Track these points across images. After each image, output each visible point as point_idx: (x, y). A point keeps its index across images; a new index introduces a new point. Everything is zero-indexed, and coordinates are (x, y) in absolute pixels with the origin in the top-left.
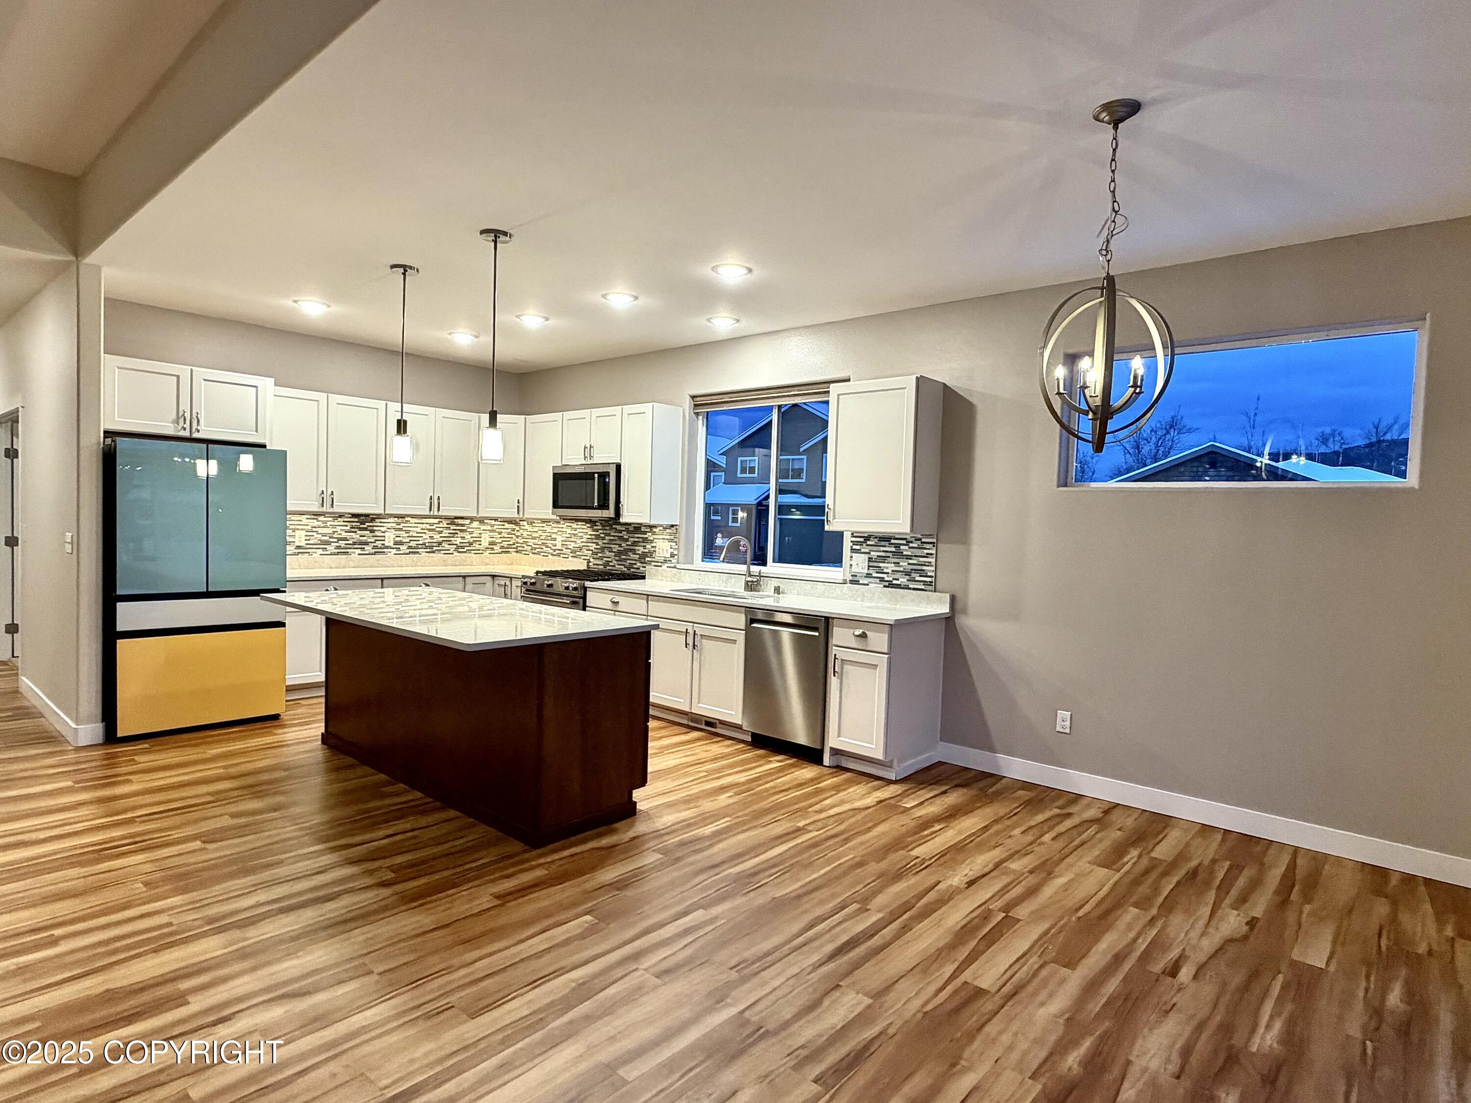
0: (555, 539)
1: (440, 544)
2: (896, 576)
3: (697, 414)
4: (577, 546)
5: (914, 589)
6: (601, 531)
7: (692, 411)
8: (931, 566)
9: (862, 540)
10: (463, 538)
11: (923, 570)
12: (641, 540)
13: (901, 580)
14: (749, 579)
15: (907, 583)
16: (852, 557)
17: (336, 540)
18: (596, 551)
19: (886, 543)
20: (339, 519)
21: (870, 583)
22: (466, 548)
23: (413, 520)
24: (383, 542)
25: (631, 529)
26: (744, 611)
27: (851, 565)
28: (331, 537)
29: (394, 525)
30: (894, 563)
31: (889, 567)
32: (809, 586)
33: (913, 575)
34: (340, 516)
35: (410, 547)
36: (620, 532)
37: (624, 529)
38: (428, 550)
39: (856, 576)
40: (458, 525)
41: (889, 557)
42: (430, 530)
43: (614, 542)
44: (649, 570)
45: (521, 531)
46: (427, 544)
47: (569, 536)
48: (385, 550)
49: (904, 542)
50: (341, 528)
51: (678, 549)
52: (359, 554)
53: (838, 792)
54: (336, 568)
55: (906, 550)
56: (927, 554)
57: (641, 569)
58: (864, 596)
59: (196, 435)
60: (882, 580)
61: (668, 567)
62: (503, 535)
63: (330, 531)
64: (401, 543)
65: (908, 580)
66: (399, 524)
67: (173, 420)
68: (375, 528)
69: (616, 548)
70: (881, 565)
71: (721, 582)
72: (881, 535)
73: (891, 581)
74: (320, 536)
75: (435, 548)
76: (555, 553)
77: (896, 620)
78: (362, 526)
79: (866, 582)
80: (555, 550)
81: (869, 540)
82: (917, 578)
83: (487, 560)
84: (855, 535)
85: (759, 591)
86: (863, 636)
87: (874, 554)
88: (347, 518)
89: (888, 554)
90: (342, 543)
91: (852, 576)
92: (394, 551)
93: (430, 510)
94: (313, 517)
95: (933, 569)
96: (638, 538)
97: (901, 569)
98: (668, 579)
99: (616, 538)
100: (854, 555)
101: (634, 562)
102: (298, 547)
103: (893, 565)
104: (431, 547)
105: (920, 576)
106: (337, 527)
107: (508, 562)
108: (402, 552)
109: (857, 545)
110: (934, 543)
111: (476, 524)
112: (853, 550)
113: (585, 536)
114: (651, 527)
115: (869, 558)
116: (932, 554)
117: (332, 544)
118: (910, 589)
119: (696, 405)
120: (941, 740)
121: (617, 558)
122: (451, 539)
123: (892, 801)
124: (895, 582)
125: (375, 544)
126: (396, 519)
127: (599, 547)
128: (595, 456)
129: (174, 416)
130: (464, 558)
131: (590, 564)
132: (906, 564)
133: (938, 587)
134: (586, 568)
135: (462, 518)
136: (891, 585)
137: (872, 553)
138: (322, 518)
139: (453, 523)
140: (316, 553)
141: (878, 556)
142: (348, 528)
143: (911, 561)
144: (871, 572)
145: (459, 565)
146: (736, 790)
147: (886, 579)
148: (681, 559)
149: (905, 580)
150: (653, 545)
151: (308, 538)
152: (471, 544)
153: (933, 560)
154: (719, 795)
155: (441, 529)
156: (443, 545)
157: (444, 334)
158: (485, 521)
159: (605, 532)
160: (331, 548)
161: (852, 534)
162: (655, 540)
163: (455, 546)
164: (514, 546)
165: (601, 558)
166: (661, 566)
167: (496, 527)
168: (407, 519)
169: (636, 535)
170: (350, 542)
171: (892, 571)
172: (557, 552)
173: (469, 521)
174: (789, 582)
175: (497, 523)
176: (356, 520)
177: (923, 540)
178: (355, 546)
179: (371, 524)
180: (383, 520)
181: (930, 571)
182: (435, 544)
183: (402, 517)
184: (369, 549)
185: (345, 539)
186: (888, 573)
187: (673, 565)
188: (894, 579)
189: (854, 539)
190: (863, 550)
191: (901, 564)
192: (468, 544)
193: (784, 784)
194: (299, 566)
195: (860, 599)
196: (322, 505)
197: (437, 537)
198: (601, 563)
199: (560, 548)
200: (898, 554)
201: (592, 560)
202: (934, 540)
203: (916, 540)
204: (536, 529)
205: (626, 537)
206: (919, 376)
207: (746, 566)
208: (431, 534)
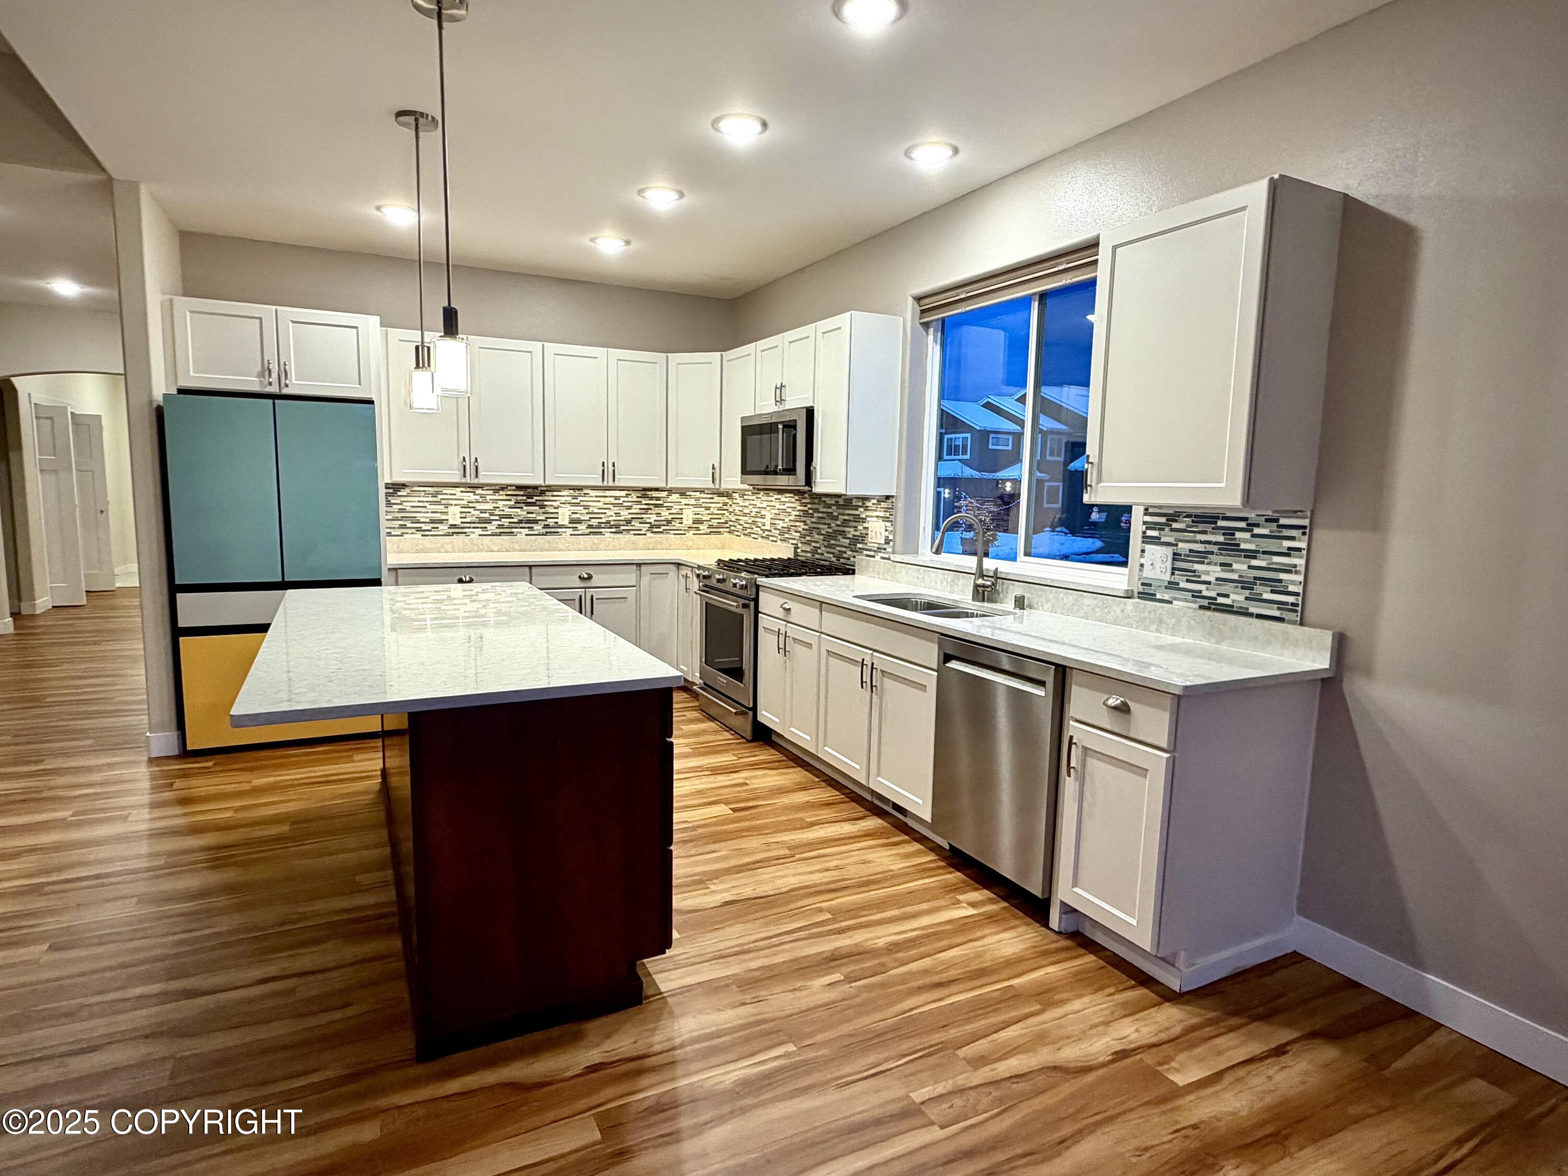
0: (763, 517)
1: (628, 522)
2: (1225, 589)
3: (926, 325)
4: (785, 525)
5: (1259, 616)
6: (809, 506)
7: (917, 321)
8: (1297, 572)
9: (1163, 520)
10: (658, 514)
11: (1280, 581)
12: (851, 518)
13: (1232, 596)
14: (980, 581)
15: (1245, 604)
16: (1143, 551)
17: (497, 518)
18: (804, 532)
19: (1209, 527)
20: (501, 492)
21: (1176, 599)
22: (663, 528)
23: (592, 493)
24: (556, 520)
25: (841, 502)
26: (936, 640)
27: (1142, 565)
28: (491, 515)
29: (570, 498)
30: (1222, 565)
31: (1211, 572)
32: (1071, 598)
33: (1258, 589)
34: (502, 489)
35: (590, 527)
36: (829, 506)
37: (833, 502)
38: (614, 530)
39: (1150, 585)
40: (652, 498)
41: (1212, 553)
42: (614, 505)
43: (823, 521)
44: (860, 561)
45: (734, 506)
46: (612, 523)
47: (777, 512)
48: (559, 530)
49: (1243, 525)
50: (504, 504)
51: (894, 532)
52: (527, 535)
53: (1047, 1006)
54: (498, 551)
55: (1246, 541)
56: (1289, 549)
57: (852, 559)
58: (1161, 621)
59: (286, 391)
60: (1197, 595)
61: (882, 558)
62: (712, 510)
63: (489, 506)
64: (579, 521)
65: (1247, 598)
66: (575, 498)
67: (258, 373)
68: (546, 503)
69: (825, 529)
70: (1197, 567)
71: (945, 583)
72: (1199, 511)
73: (1215, 599)
74: (478, 512)
75: (622, 528)
76: (764, 535)
77: (1187, 687)
78: (529, 500)
79: (1166, 597)
80: (764, 531)
81: (1176, 521)
82: (1267, 596)
83: (690, 543)
84: (1150, 510)
85: (996, 602)
86: (1123, 709)
87: (1184, 547)
88: (510, 490)
89: (1210, 548)
90: (505, 522)
91: (1143, 584)
92: (570, 531)
93: (603, 480)
94: (468, 490)
95: (1300, 578)
96: (849, 515)
97: (1235, 576)
98: (881, 576)
99: (825, 515)
100: (1148, 547)
101: (843, 549)
102: (453, 526)
103: (1218, 568)
104: (617, 526)
105: (1272, 592)
106: (499, 502)
107: (719, 545)
108: (580, 532)
109: (1154, 529)
110: (1304, 527)
111: (675, 497)
112: (1146, 539)
113: (793, 513)
114: (865, 499)
115: (1175, 554)
116: (1299, 550)
117: (494, 523)
118: (1251, 615)
119: (923, 312)
120: (1301, 911)
121: (826, 543)
122: (643, 516)
123: (1148, 1058)
124: (1221, 600)
125: (546, 523)
126: (572, 491)
127: (806, 527)
128: (787, 399)
129: (259, 368)
130: (659, 539)
131: (799, 550)
132: (1245, 567)
133: (1310, 616)
134: (792, 556)
135: (657, 490)
136: (1212, 606)
137: (1181, 545)
138: (479, 491)
139: (645, 496)
140: (474, 533)
141: (1191, 551)
142: (512, 503)
143: (1254, 563)
144: (1177, 578)
145: (653, 549)
146: (851, 968)
147: (1205, 593)
148: (899, 547)
149: (1242, 598)
150: (866, 525)
151: (463, 515)
152: (669, 522)
153: (1300, 562)
154: (812, 979)
155: (630, 504)
156: (633, 523)
157: (585, 241)
158: (688, 493)
159: (814, 506)
160: (492, 528)
161: (1146, 509)
162: (868, 519)
163: (648, 525)
164: (728, 525)
165: (808, 543)
166: (873, 557)
167: (702, 500)
168: (585, 491)
169: (848, 512)
170: (515, 520)
171: (1217, 579)
172: (767, 533)
173: (666, 493)
174: (1040, 590)
175: (702, 495)
176: (522, 493)
177: (1283, 521)
178: (521, 525)
179: (540, 498)
180: (555, 493)
181: (1293, 583)
182: (622, 523)
183: (580, 488)
184: (538, 528)
185: (509, 517)
186: (1209, 583)
187: (886, 556)
188: (1219, 595)
189: (1148, 519)
190: (1163, 539)
191: (1235, 566)
192: (665, 523)
193: (950, 965)
194: (453, 548)
195: (1153, 627)
196: (465, 476)
197: (625, 514)
198: (808, 549)
199: (769, 528)
200: (1230, 547)
201: (800, 545)
202: (1306, 522)
203: (1267, 520)
204: (747, 503)
205: (835, 514)
206: (1276, 176)
207: (975, 559)
208: (616, 510)
